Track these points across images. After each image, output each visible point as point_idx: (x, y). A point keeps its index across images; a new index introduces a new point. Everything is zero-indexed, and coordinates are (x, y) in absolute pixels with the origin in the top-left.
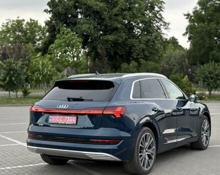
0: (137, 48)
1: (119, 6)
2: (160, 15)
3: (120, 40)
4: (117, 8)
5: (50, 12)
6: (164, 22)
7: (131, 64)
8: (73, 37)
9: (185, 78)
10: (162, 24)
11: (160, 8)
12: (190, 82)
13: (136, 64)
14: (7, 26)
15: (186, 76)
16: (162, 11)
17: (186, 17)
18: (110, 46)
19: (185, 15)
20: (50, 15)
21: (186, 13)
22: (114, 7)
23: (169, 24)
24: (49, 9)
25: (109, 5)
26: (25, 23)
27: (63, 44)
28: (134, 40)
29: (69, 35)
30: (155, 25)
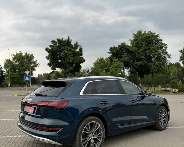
0: (152, 67)
1: (143, 48)
2: (166, 51)
3: (144, 64)
4: (142, 49)
5: (110, 53)
6: (168, 55)
7: (149, 75)
8: (119, 63)
9: (180, 82)
10: (167, 55)
11: (165, 48)
12: (183, 84)
13: (152, 75)
14: (97, 61)
15: (181, 81)
16: (167, 49)
17: (180, 52)
18: (138, 67)
19: (180, 51)
20: (111, 54)
21: (180, 50)
22: (141, 48)
23: (170, 55)
24: (110, 52)
25: (138, 48)
26: (104, 59)
27: (115, 67)
28: (151, 64)
29: (118, 62)
30: (163, 56)
